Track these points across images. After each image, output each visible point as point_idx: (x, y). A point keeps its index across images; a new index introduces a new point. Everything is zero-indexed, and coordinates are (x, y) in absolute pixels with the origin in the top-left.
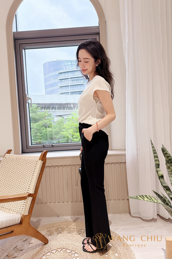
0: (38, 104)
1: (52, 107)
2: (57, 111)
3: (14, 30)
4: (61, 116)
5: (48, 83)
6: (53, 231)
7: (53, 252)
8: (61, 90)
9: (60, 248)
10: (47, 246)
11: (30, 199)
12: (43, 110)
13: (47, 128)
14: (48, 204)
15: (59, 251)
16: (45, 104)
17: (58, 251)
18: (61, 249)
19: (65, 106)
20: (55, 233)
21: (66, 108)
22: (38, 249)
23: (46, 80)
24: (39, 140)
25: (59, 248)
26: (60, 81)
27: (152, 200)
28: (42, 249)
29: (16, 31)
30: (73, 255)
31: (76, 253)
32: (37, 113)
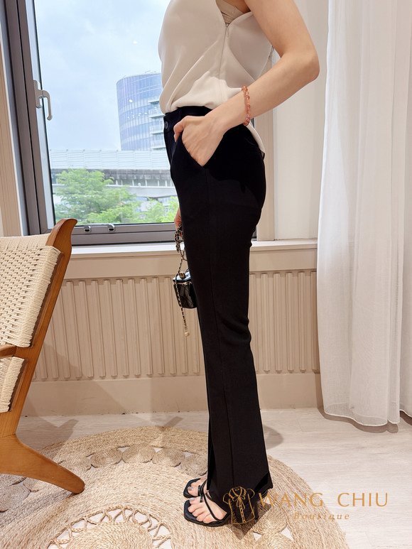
0: (106, 172)
1: (135, 178)
2: (147, 187)
4: (156, 199)
5: (127, 126)
6: (105, 455)
7: (93, 519)
8: (156, 141)
9: (117, 508)
10: (79, 499)
11: (15, 363)
12: (117, 185)
14: (97, 380)
15: (113, 516)
16: (120, 171)
17: (110, 518)
18: (118, 511)
19: (164, 176)
20: (108, 460)
21: (166, 182)
22: (50, 509)
23: (123, 119)
25: (114, 506)
26: (154, 120)
28: (61, 510)
30: (153, 533)
31: (161, 525)
32: (104, 190)
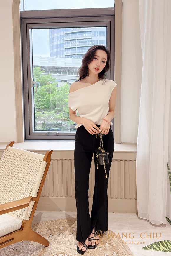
0: (42, 67)
1: (56, 70)
2: (61, 75)
3: (21, 9)
4: (66, 81)
5: (54, 44)
8: (67, 52)
11: (32, 203)
12: (47, 74)
13: (51, 94)
14: (50, 197)
16: (49, 67)
19: (70, 70)
21: (71, 73)
22: (38, 252)
23: (51, 41)
24: (42, 106)
26: (66, 42)
27: (169, 248)
29: (23, 10)
32: (41, 76)
